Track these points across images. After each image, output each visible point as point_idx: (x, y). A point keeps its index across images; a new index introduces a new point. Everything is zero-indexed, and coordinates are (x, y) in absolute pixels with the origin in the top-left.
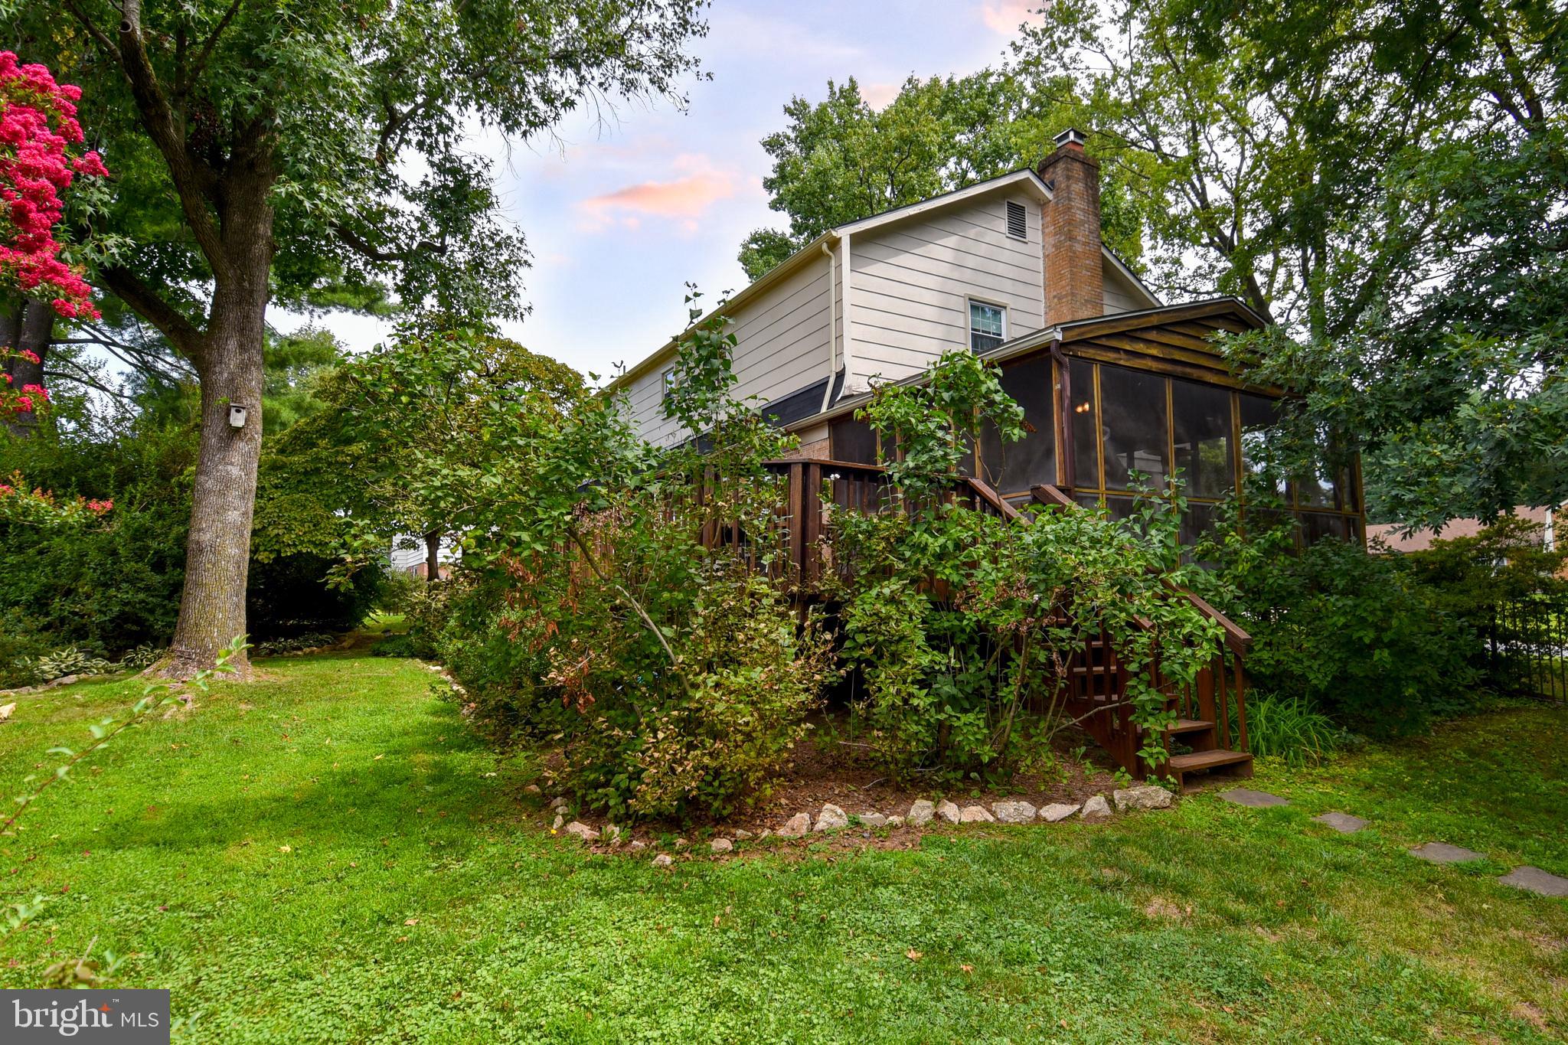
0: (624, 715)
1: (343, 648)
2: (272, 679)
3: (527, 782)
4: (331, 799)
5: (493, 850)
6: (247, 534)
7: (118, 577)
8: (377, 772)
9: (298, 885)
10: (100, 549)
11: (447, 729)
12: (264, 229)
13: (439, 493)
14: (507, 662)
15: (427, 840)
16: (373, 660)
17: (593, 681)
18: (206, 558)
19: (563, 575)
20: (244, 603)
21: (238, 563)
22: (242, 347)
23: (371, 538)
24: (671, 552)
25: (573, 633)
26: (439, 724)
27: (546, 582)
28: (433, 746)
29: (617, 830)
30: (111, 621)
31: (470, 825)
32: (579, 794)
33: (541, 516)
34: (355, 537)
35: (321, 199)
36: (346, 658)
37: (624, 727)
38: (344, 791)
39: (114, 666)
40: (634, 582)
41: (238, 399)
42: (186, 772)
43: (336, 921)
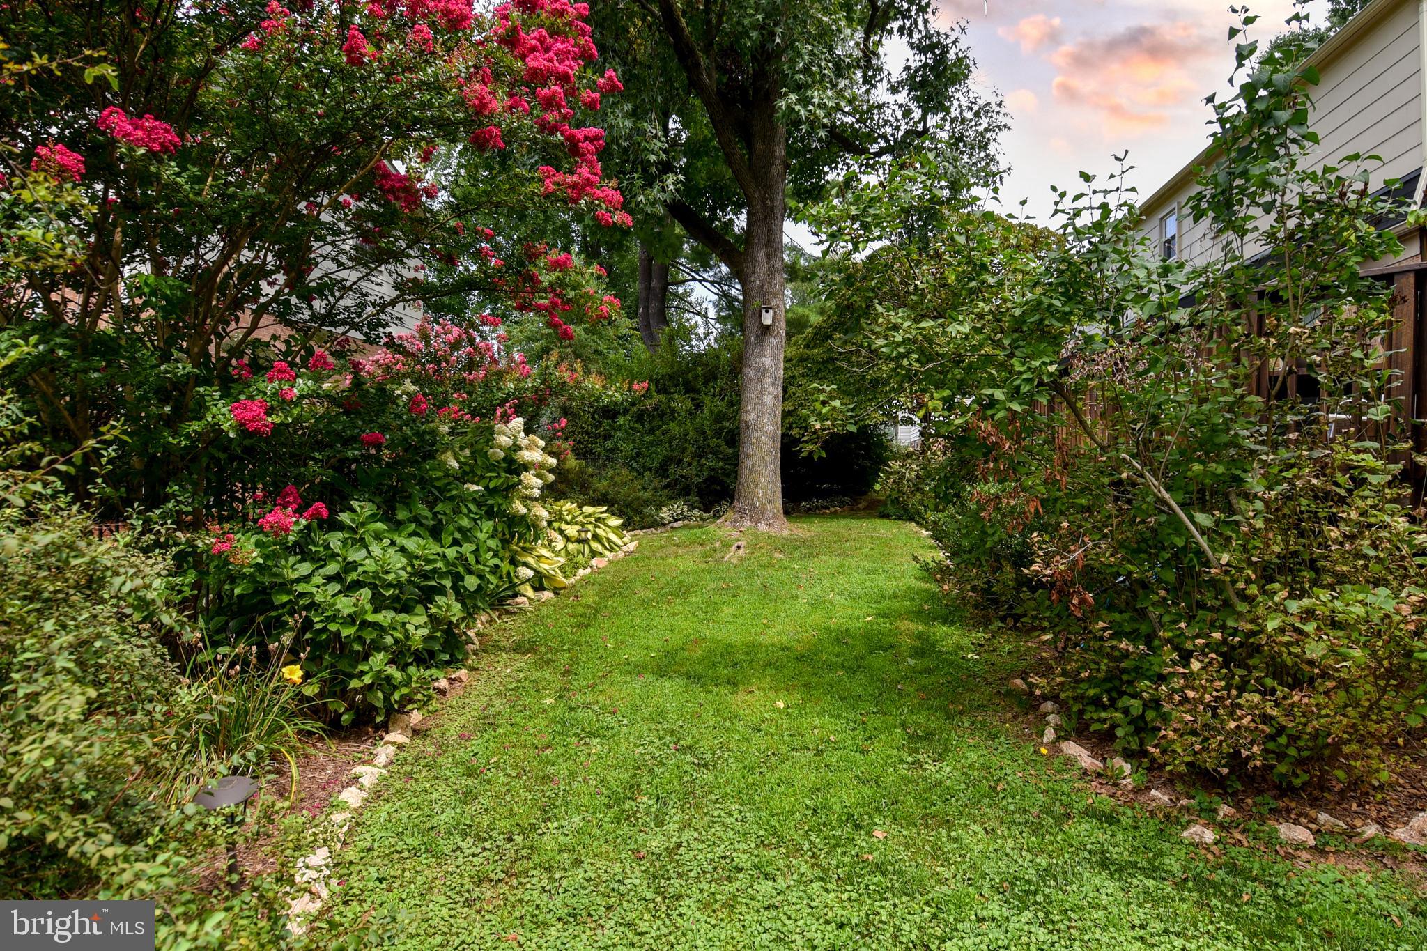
0: (1132, 619)
1: (859, 509)
2: (799, 533)
3: (1011, 675)
4: (825, 657)
5: (972, 756)
6: (779, 414)
7: (707, 450)
8: (866, 635)
9: (783, 749)
10: (696, 430)
11: (932, 597)
12: (780, 150)
13: (901, 350)
14: (984, 542)
15: (904, 725)
16: (878, 521)
17: (1089, 576)
18: (753, 433)
19: (1046, 442)
20: (779, 470)
21: (773, 437)
22: (768, 258)
23: (837, 403)
24: (1205, 407)
25: (1062, 513)
26: (926, 591)
27: (1025, 449)
28: (918, 615)
29: (1127, 768)
30: (705, 481)
31: (949, 716)
32: (1075, 709)
33: (1018, 367)
34: (824, 403)
35: (813, 104)
36: (858, 518)
37: (1133, 636)
38: (837, 649)
39: (705, 515)
40: (1146, 449)
41: (766, 301)
42: (726, 610)
43: (808, 808)
